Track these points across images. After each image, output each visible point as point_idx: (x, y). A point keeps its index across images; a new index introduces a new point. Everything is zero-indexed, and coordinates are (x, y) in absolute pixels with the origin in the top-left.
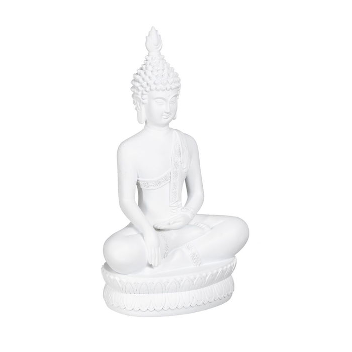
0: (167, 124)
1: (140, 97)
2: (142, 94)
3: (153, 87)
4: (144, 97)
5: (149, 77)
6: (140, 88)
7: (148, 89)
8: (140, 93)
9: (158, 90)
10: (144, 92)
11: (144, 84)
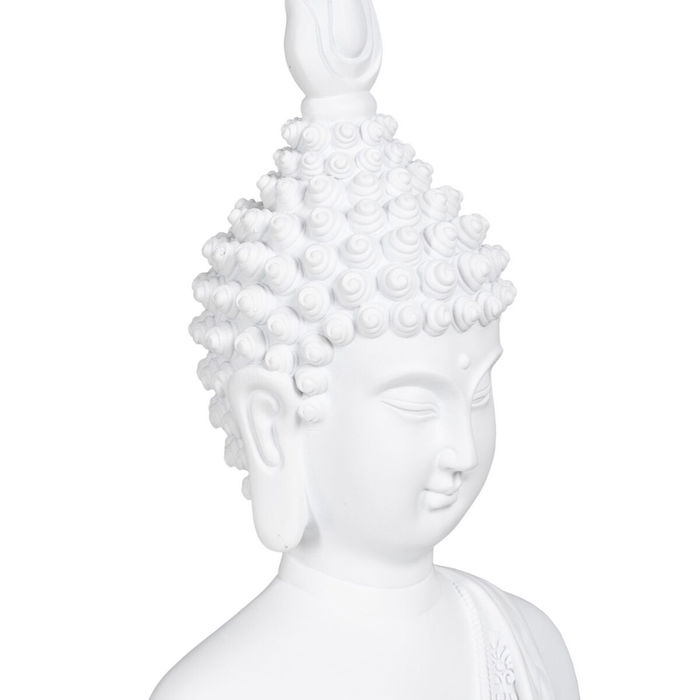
0: (428, 549)
1: (282, 381)
2: (299, 360)
3: (375, 309)
4: (309, 377)
5: (300, 264)
6: (285, 323)
7: (340, 322)
8: (282, 355)
9: (409, 332)
10: (316, 349)
11: (315, 295)
